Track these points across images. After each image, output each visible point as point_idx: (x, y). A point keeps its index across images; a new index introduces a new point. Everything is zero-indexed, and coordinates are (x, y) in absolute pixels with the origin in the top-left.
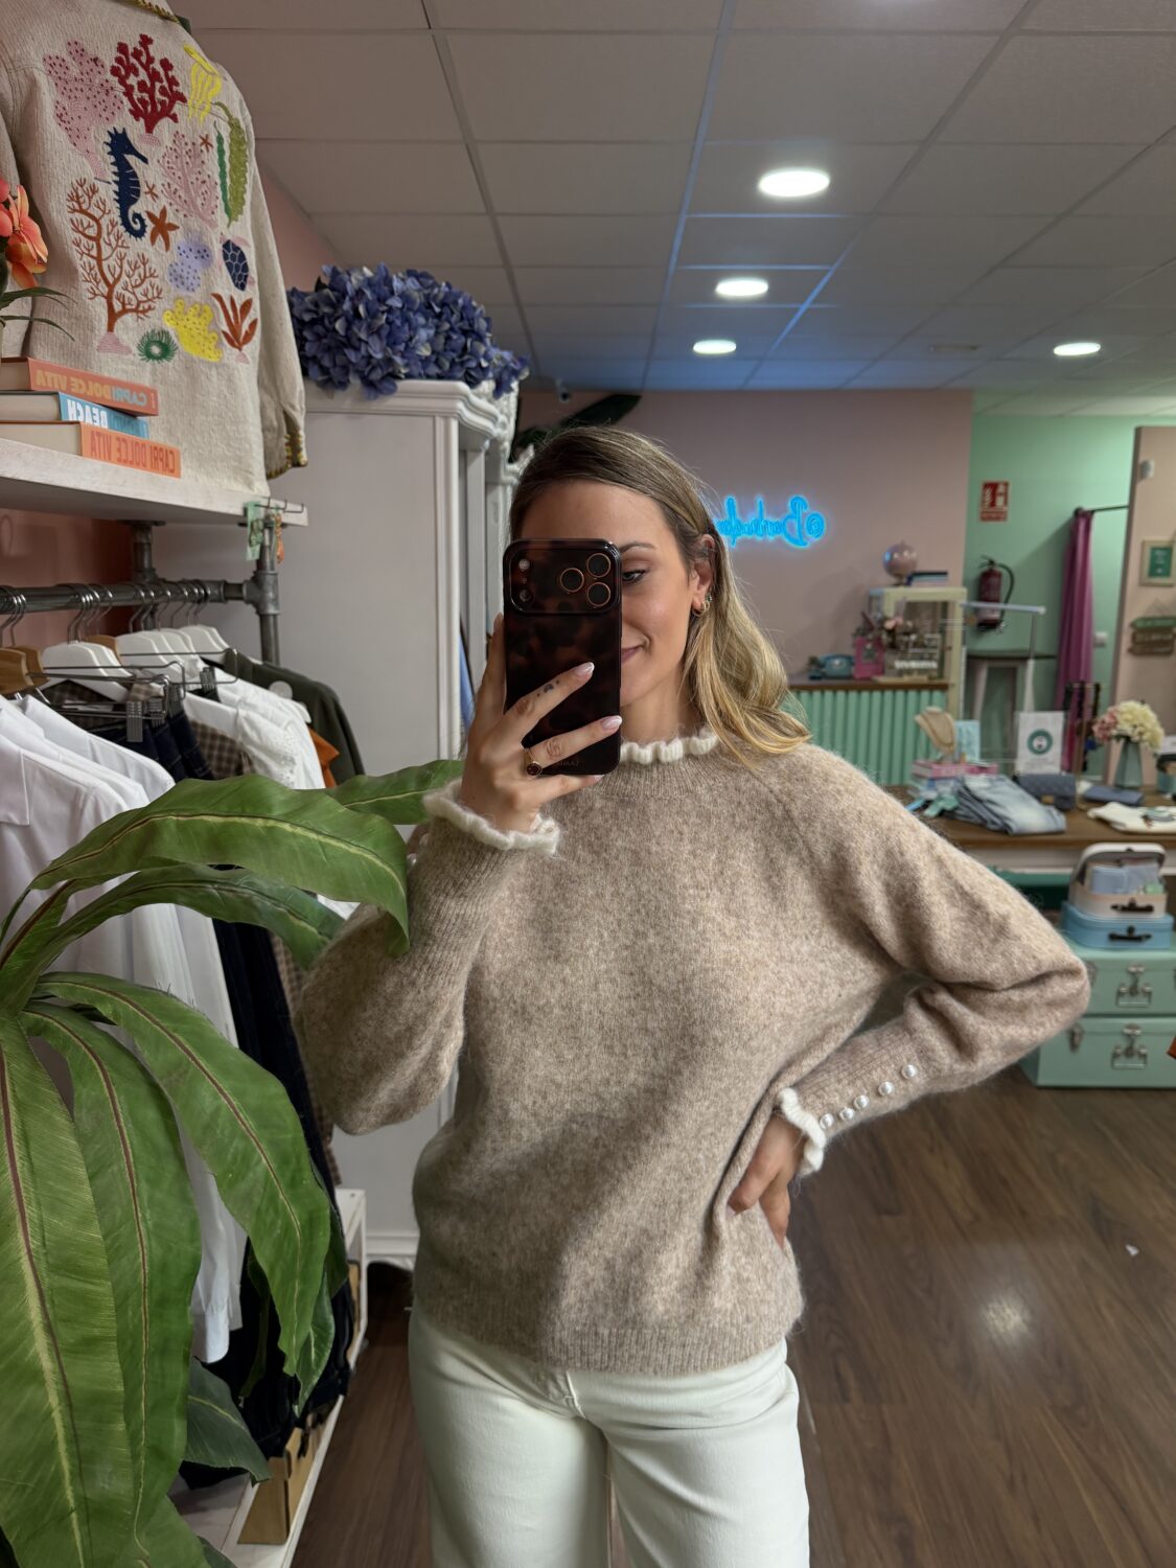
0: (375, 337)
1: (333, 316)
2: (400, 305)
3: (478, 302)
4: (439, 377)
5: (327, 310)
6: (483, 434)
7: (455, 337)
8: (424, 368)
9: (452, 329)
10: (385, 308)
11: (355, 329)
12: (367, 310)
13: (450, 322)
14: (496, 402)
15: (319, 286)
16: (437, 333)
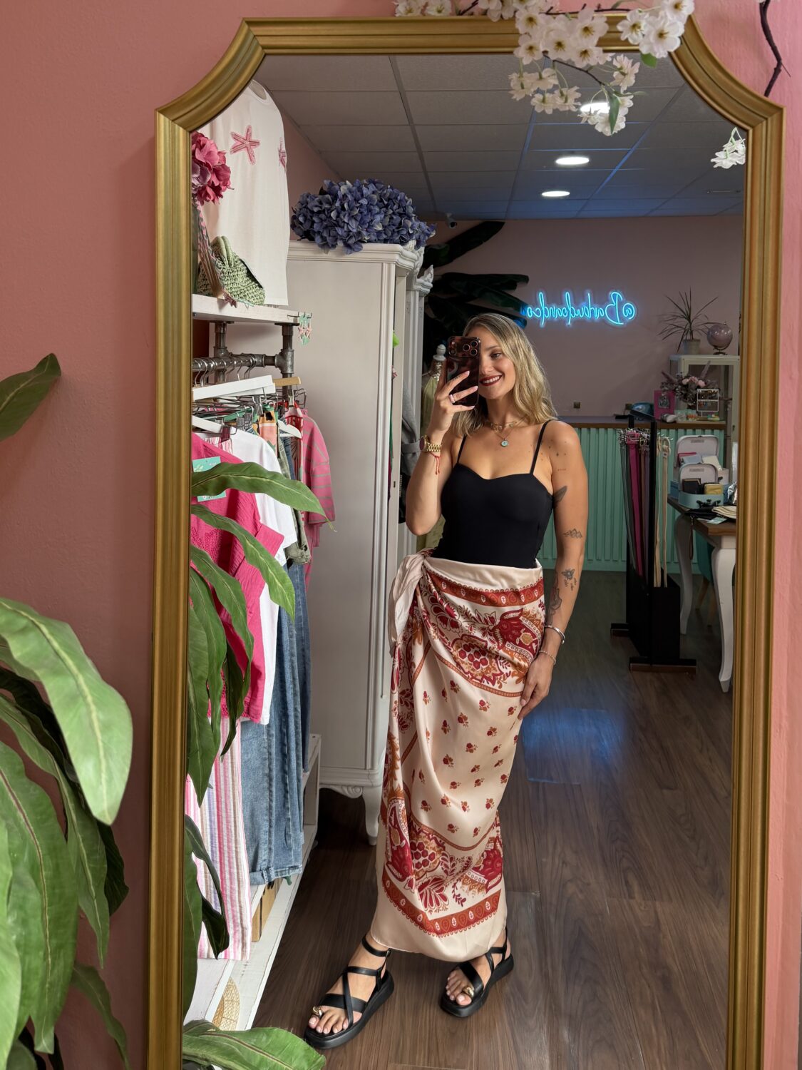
0: (354, 221)
1: (328, 210)
2: (366, 203)
3: (409, 198)
4: (385, 241)
5: (327, 206)
6: (407, 270)
7: (395, 217)
8: (378, 236)
9: (394, 213)
10: (358, 205)
11: (342, 217)
12: (349, 205)
13: (392, 210)
14: (417, 251)
15: (322, 192)
16: (385, 216)
